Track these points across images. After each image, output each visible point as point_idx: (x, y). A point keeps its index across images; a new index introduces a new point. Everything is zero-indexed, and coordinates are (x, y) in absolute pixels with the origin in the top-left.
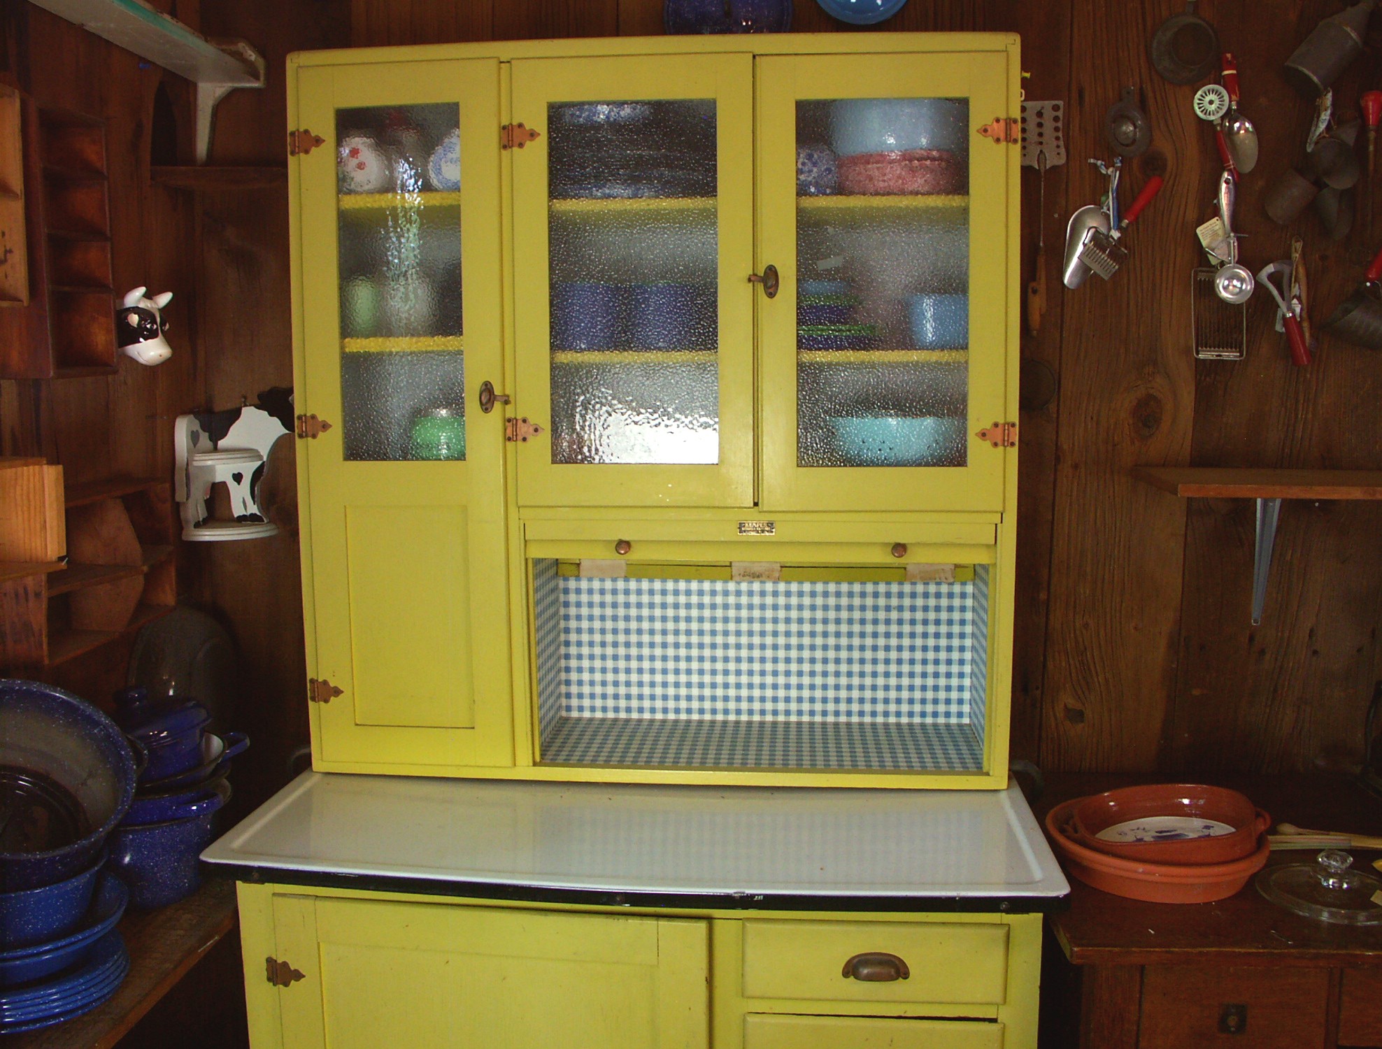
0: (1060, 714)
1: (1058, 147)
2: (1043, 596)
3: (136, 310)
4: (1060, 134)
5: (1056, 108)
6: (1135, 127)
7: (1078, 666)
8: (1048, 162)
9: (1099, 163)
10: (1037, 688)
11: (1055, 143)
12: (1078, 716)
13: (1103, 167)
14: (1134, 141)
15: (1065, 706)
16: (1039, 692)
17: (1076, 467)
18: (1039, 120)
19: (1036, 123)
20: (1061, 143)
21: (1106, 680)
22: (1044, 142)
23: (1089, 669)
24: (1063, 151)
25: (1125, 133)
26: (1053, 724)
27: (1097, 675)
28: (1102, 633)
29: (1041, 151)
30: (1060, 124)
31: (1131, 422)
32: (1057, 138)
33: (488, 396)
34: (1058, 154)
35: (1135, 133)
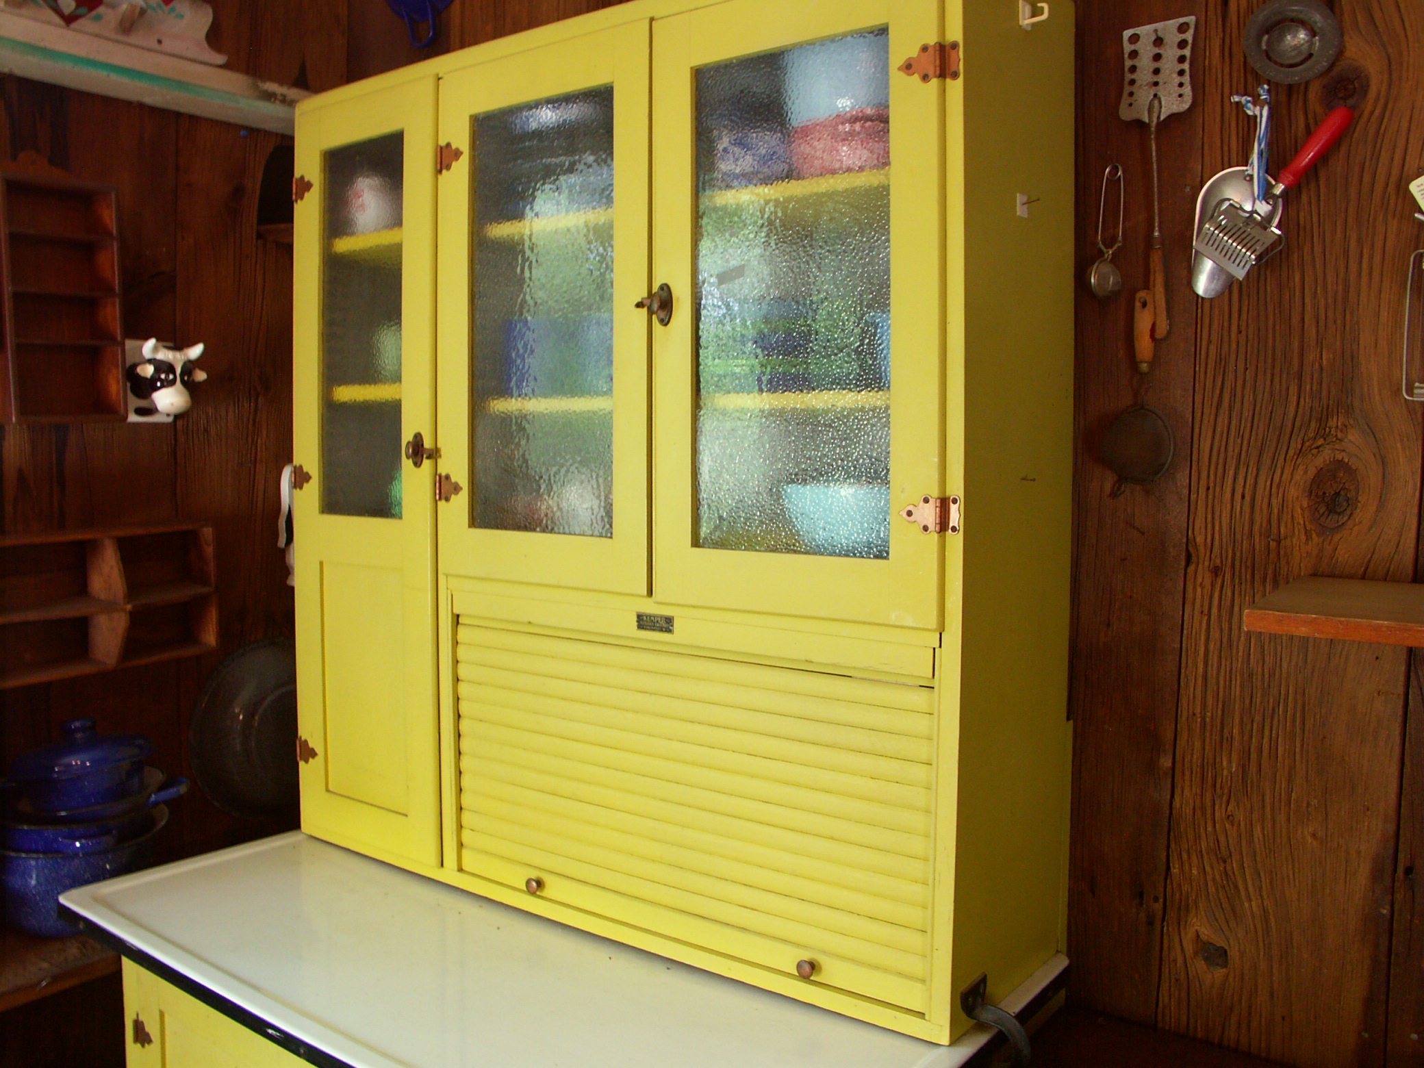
0: (1189, 948)
1: (1181, 85)
2: (1166, 762)
3: (150, 361)
4: (1186, 66)
5: (1183, 28)
6: (1313, 33)
7: (1218, 877)
8: (1163, 109)
9: (1244, 99)
10: (1156, 900)
11: (1177, 80)
12: (1218, 956)
13: (1250, 105)
14: (1311, 55)
15: (1198, 936)
16: (1158, 906)
17: (1216, 571)
18: (1157, 51)
19: (1151, 55)
20: (1186, 79)
21: (1265, 912)
22: (1161, 82)
23: (1236, 887)
24: (1187, 90)
25: (1296, 48)
26: (1180, 961)
27: (1250, 900)
28: (1258, 831)
29: (1155, 95)
30: (1187, 52)
31: (1305, 505)
32: (1181, 73)
33: (418, 451)
34: (1180, 96)
35: (1311, 44)
